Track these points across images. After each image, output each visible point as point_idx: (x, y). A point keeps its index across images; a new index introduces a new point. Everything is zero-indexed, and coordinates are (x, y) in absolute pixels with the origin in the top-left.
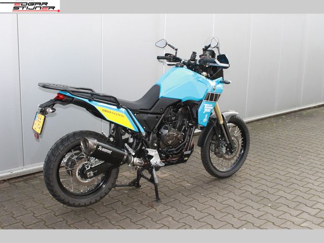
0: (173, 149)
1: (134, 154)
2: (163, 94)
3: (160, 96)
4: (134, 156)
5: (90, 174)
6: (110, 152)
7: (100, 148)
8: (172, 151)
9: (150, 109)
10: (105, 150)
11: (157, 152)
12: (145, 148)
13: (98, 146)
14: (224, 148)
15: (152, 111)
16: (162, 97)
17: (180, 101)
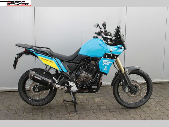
0: (85, 84)
1: (57, 82)
2: (81, 53)
3: (79, 53)
4: (57, 84)
5: (36, 90)
6: (41, 79)
7: (35, 77)
8: (84, 85)
9: (72, 60)
10: (38, 78)
11: (75, 84)
12: (68, 81)
13: (34, 76)
14: (127, 89)
15: (73, 61)
16: (80, 54)
17: (89, 57)
